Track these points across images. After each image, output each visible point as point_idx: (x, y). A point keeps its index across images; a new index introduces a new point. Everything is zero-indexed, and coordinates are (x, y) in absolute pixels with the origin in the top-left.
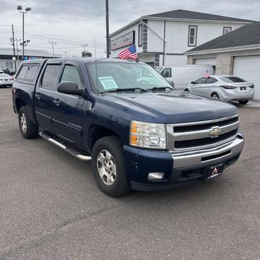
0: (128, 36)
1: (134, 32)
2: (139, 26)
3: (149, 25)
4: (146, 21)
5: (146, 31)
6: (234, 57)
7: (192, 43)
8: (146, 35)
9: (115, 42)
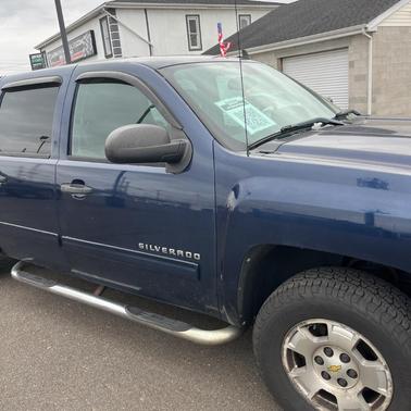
0: (81, 42)
1: (92, 32)
2: (101, 20)
3: (120, 17)
4: (112, 11)
5: (115, 28)
6: (281, 59)
7: (195, 45)
8: (116, 36)
9: (56, 54)
